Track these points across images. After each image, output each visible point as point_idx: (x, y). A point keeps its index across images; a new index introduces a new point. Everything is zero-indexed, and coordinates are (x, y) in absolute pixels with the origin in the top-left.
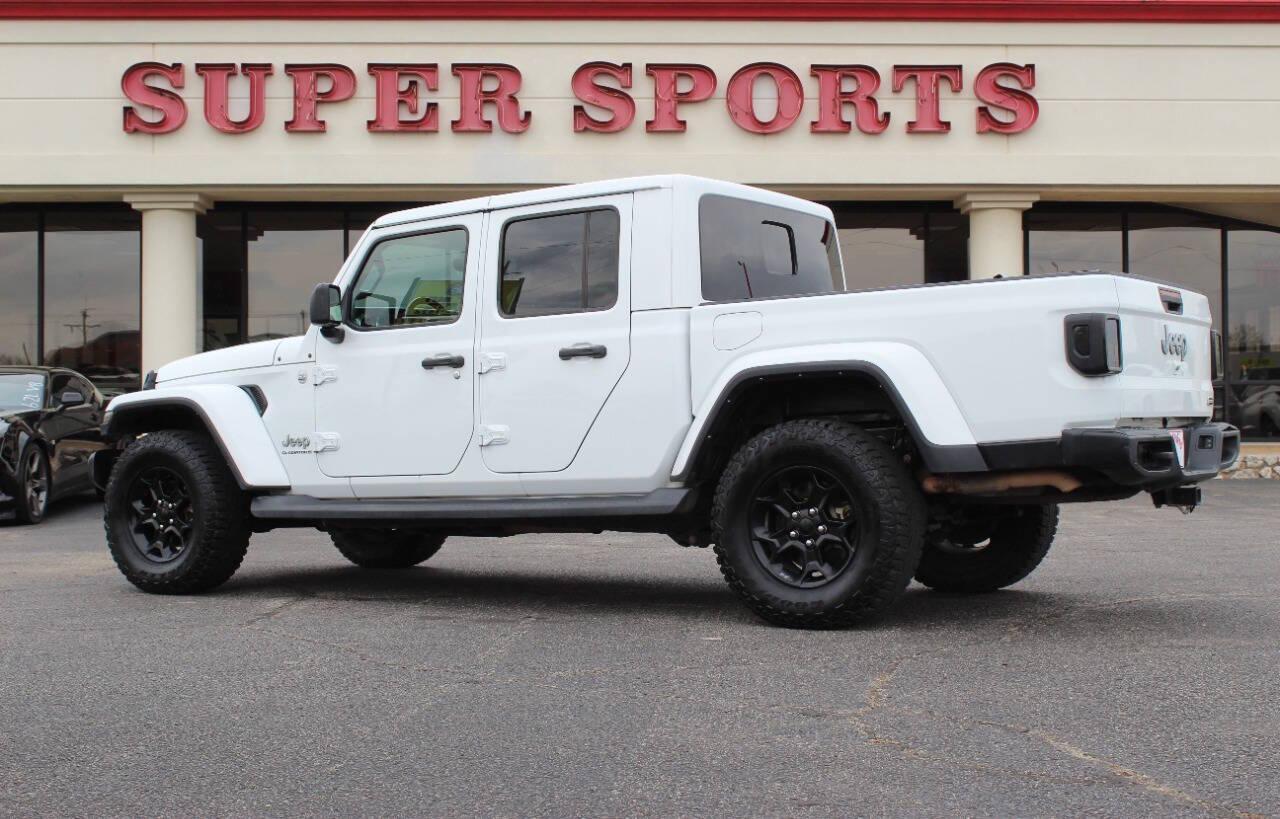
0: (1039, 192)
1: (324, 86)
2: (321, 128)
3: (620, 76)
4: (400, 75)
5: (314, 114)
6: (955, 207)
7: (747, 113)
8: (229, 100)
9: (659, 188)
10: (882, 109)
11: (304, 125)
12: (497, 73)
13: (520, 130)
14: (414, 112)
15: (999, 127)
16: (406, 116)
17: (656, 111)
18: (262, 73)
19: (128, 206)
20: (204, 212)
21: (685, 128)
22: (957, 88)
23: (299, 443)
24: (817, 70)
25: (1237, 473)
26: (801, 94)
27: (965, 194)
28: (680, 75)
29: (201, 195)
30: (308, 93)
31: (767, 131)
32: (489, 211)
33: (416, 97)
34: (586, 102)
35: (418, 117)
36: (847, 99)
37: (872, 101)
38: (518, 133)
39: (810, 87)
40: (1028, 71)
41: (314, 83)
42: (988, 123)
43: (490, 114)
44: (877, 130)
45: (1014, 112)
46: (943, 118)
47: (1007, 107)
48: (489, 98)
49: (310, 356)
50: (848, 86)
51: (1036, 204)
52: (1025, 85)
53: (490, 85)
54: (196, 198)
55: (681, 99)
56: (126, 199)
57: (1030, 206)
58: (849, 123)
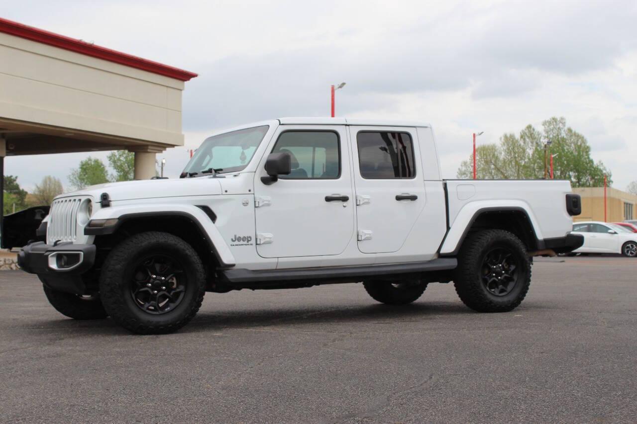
9: (426, 127)
23: (244, 239)
25: (3, 267)
32: (349, 125)
49: (250, 191)
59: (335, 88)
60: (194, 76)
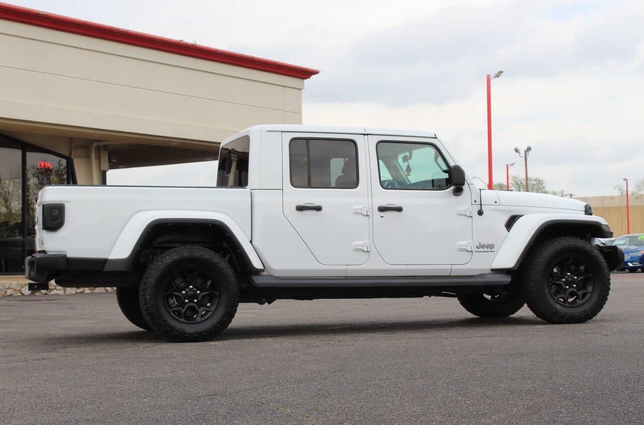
59: (491, 78)
60: (315, 73)
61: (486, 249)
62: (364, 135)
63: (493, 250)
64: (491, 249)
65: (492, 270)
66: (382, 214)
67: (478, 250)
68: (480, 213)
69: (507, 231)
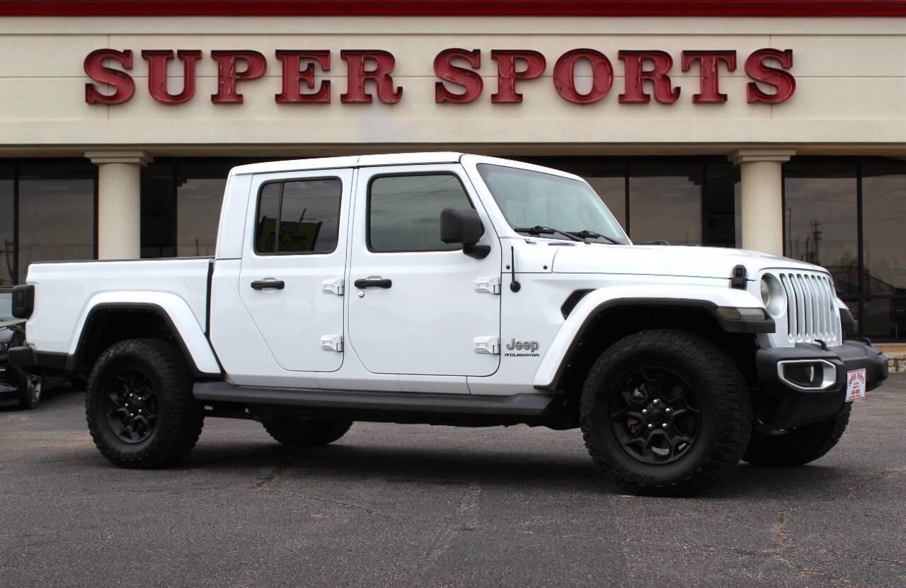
0: (795, 149)
1: (242, 68)
2: (239, 100)
3: (471, 60)
4: (301, 59)
5: (234, 90)
6: (729, 160)
7: (569, 88)
8: (168, 79)
10: (674, 85)
11: (227, 98)
12: (376, 57)
13: (393, 101)
14: (312, 87)
15: (764, 98)
16: (305, 91)
17: (500, 87)
18: (193, 58)
19: (88, 160)
20: (146, 165)
21: (522, 100)
22: (732, 68)
24: (623, 55)
26: (611, 73)
27: (737, 151)
28: (517, 58)
29: (145, 151)
30: (229, 73)
31: (584, 102)
33: (313, 76)
34: (445, 80)
35: (316, 91)
36: (648, 77)
37: (666, 80)
38: (392, 104)
39: (618, 68)
40: (787, 55)
41: (234, 65)
42: (756, 97)
43: (371, 90)
44: (670, 100)
45: (777, 87)
46: (722, 92)
47: (770, 82)
48: (370, 77)
50: (648, 68)
51: (792, 158)
52: (785, 65)
53: (371, 67)
54: (141, 154)
55: (519, 77)
56: (87, 155)
57: (788, 159)
58: (649, 96)
61: (523, 351)
62: (354, 168)
63: (536, 352)
64: (533, 351)
65: (536, 387)
66: (361, 292)
67: (510, 352)
68: (516, 287)
69: (563, 319)
